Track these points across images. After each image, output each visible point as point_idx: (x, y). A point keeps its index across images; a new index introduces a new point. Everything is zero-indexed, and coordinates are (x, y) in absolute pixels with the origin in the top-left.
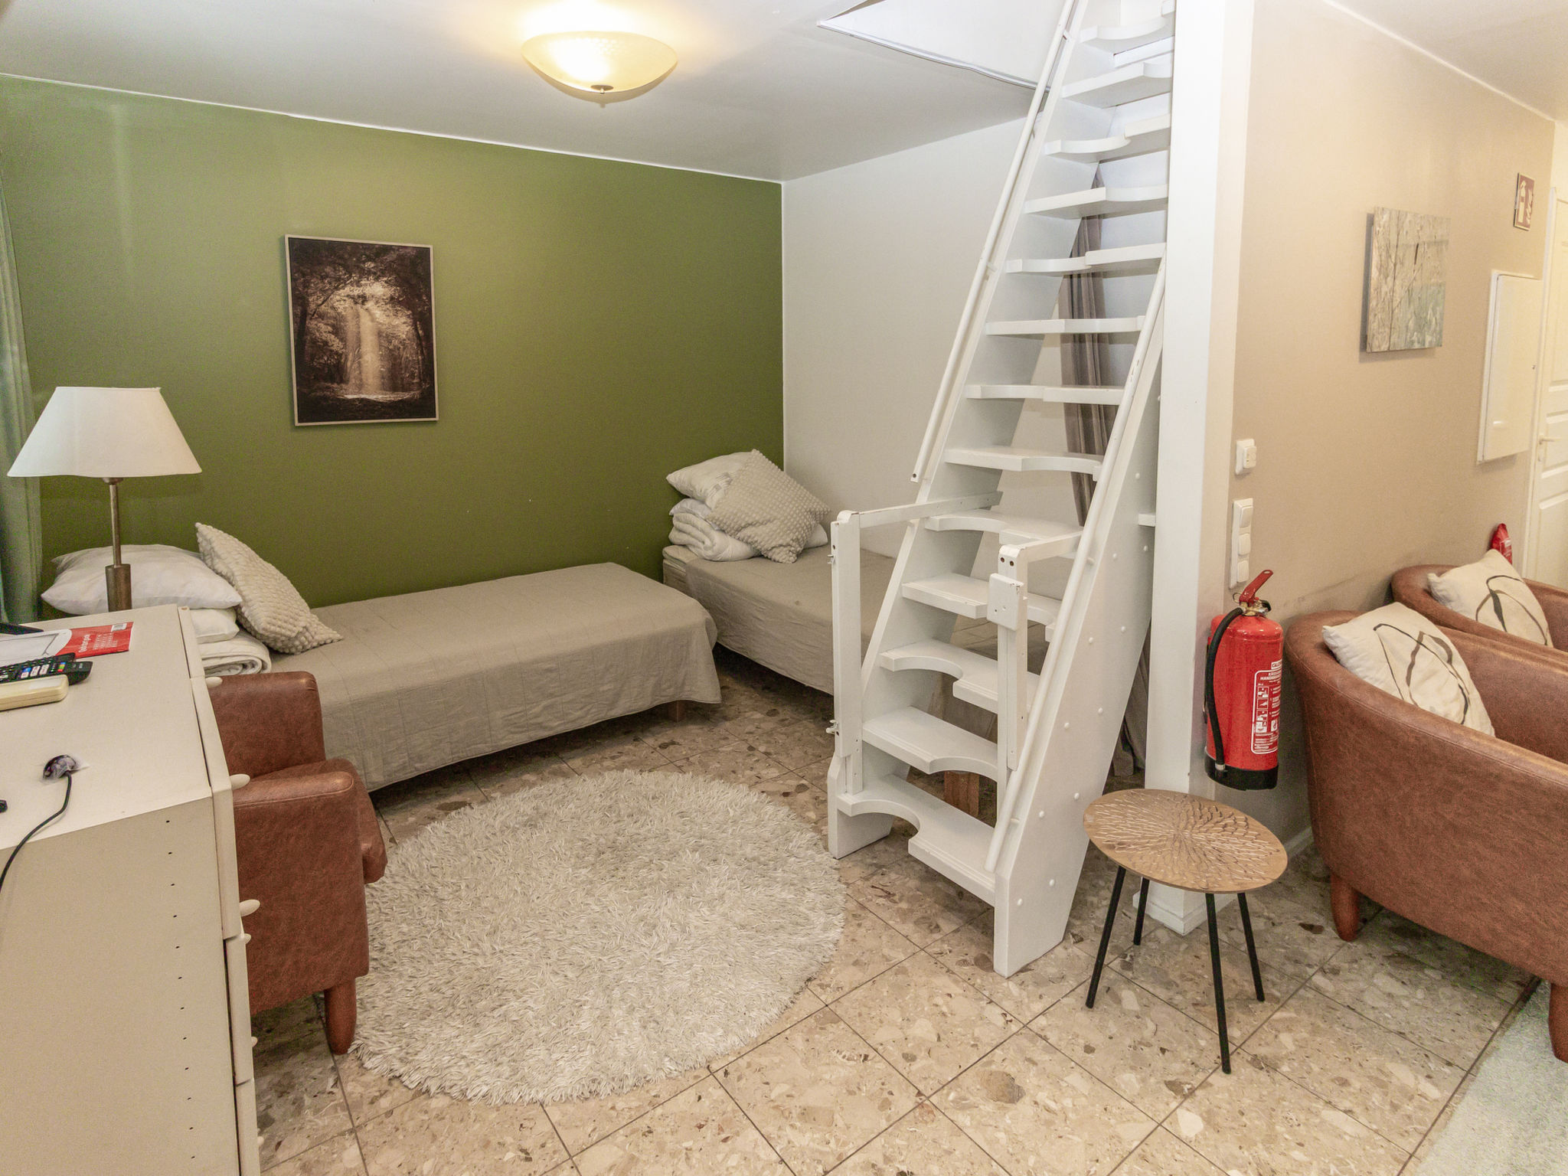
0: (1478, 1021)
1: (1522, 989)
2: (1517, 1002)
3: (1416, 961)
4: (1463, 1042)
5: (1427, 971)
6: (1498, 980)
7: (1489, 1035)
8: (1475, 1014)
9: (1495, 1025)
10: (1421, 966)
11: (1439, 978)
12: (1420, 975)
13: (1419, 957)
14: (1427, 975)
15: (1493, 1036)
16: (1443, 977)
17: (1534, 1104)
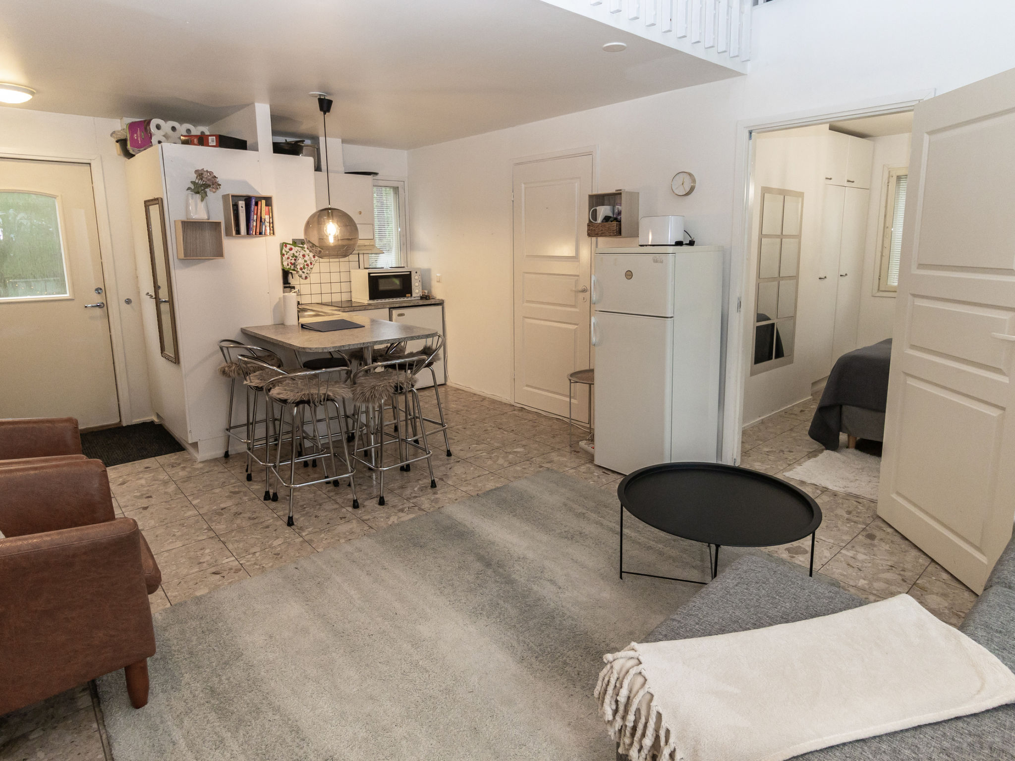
0: (85, 733)
1: (88, 692)
2: (93, 701)
3: (18, 738)
4: (90, 754)
5: (31, 737)
6: (73, 699)
7: (97, 735)
8: (80, 732)
9: (95, 725)
10: (25, 737)
11: (41, 733)
12: (29, 743)
13: (18, 734)
14: (34, 739)
15: (100, 732)
16: (44, 730)
17: (151, 744)
